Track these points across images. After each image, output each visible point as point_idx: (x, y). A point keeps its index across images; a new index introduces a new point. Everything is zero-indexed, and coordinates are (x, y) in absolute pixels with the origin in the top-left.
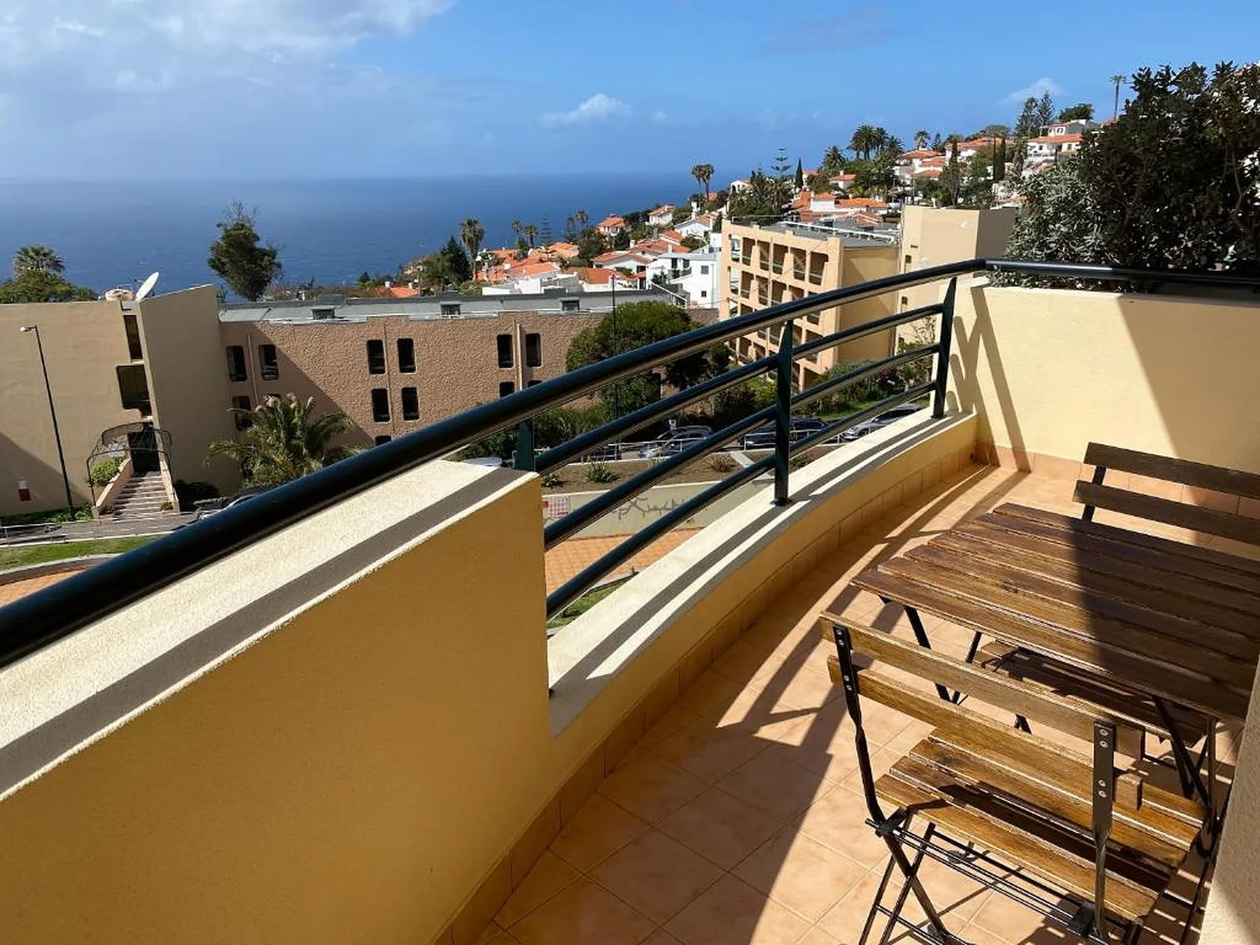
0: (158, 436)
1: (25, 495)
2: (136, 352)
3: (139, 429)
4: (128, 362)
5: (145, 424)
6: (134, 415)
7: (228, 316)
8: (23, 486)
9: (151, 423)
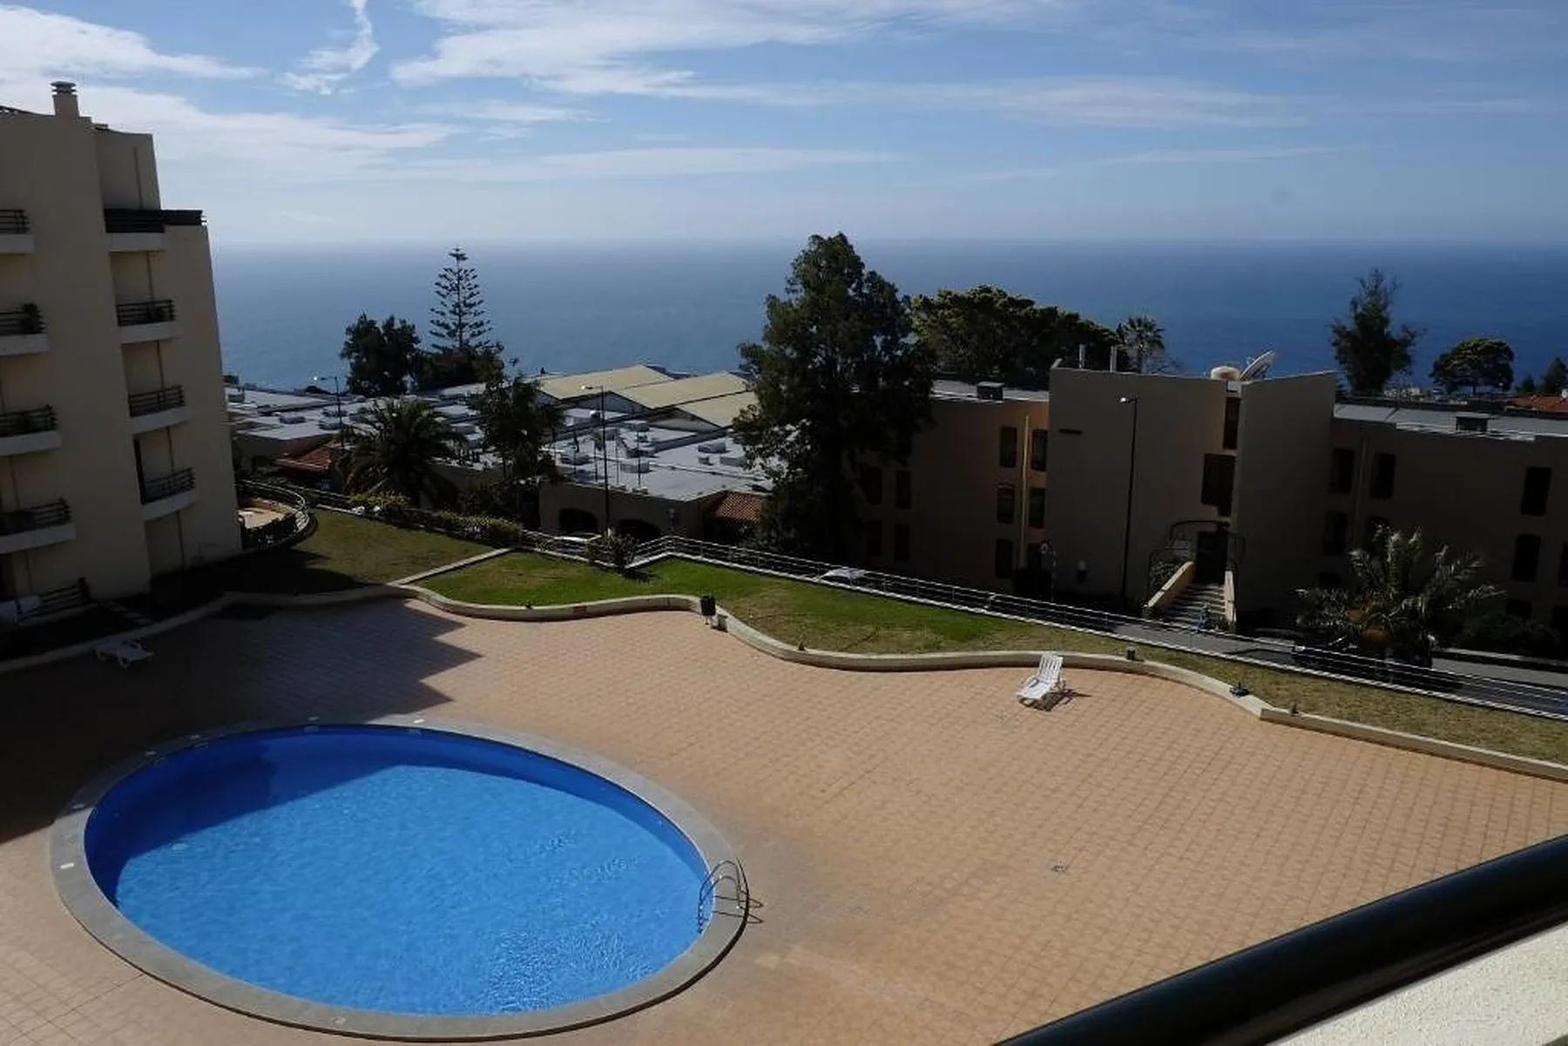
0: (1231, 540)
1: (1081, 576)
2: (1230, 441)
3: (1212, 528)
4: (1218, 449)
5: (1221, 525)
6: (1212, 512)
7: (1344, 412)
8: (1082, 566)
9: (1227, 525)
